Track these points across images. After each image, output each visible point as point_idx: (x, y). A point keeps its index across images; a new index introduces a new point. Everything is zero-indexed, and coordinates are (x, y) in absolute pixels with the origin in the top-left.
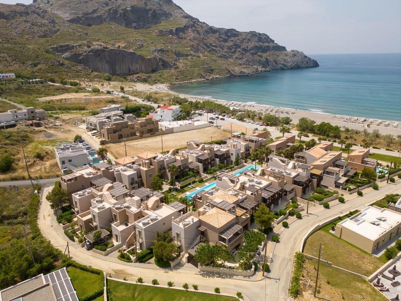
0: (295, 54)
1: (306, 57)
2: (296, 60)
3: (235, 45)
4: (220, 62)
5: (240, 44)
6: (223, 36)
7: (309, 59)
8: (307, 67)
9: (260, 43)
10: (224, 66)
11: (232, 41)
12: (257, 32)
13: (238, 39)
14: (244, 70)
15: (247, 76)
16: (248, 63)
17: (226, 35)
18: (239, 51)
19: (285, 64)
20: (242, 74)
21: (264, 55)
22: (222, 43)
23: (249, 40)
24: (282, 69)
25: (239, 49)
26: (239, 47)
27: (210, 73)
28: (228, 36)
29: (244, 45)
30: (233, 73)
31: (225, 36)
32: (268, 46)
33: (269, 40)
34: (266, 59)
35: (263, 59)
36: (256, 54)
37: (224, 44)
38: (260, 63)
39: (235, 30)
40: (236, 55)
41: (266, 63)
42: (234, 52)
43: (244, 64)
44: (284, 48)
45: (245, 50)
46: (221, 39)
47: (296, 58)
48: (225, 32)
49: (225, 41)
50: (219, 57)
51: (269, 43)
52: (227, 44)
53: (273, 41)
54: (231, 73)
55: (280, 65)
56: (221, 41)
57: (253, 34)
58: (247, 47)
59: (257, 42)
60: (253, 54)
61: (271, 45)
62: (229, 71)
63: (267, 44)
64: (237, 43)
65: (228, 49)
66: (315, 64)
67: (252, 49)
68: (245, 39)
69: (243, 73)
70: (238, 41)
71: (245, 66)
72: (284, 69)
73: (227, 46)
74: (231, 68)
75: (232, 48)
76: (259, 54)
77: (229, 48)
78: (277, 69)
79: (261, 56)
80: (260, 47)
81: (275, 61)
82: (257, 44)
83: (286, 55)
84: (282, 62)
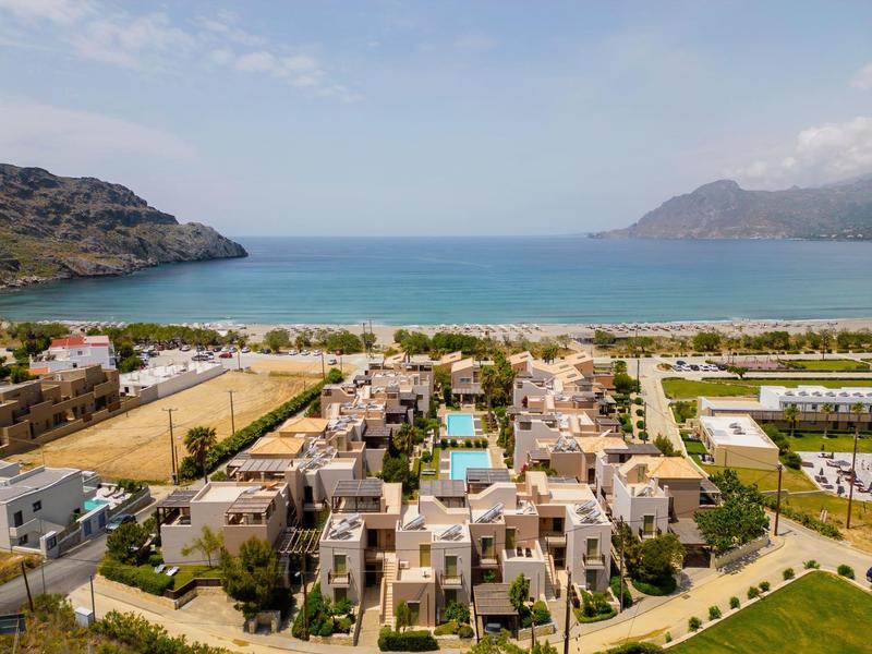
0: (198, 231)
1: (220, 237)
2: (203, 244)
3: (53, 205)
4: (29, 243)
5: (66, 204)
6: (17, 183)
7: (228, 241)
8: (227, 258)
9: (116, 205)
10: (46, 254)
11: (45, 195)
12: (102, 180)
13: (60, 193)
14: (103, 263)
15: (115, 275)
16: (105, 249)
17: (24, 181)
18: (68, 221)
19: (183, 250)
20: (101, 273)
21: (133, 231)
22: (17, 199)
23: (88, 196)
24: (179, 261)
25: (67, 217)
26: (68, 211)
27: (11, 270)
28: (31, 184)
29: (79, 208)
30: (74, 269)
31: (23, 183)
32: (135, 213)
33: (134, 200)
34: (140, 239)
35: (132, 240)
36: (112, 227)
37: (23, 202)
38: (126, 246)
39: (47, 172)
40: (63, 229)
41: (141, 249)
42: (56, 222)
43: (95, 250)
44: (171, 219)
45: (84, 219)
46: (13, 191)
47: (200, 240)
48: (21, 174)
49: (26, 195)
50: (19, 233)
51: (135, 205)
52: (31, 202)
53: (144, 203)
54: (70, 271)
55: (173, 254)
56: (14, 194)
57: (96, 185)
58: (88, 212)
59: (109, 202)
60: (106, 229)
61: (141, 209)
62: (65, 266)
63: (132, 208)
64: (59, 202)
65: (36, 213)
66: (240, 253)
67: (101, 216)
68: (76, 194)
69: (104, 270)
70: (61, 198)
71: (98, 254)
72: (182, 260)
73: (34, 208)
74: (66, 258)
75: (49, 212)
76: (118, 228)
77: (40, 212)
78: (168, 262)
79: (125, 233)
80: (119, 214)
81: (160, 245)
82: (109, 207)
83: (181, 233)
84: (177, 247)
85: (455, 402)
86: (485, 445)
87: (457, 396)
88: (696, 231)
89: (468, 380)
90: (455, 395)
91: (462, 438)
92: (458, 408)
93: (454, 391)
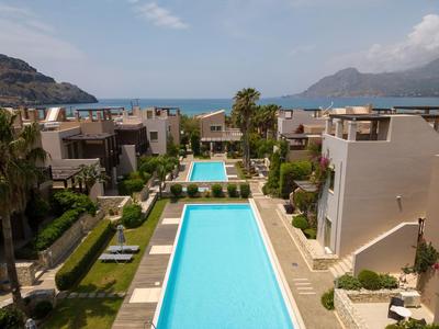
0: (67, 87)
1: (81, 91)
2: (71, 94)
7: (86, 94)
9: (16, 70)
19: (58, 97)
21: (26, 85)
33: (29, 68)
34: (31, 90)
36: (13, 83)
38: (22, 93)
41: (32, 95)
44: (52, 80)
47: (70, 92)
51: (29, 71)
53: (35, 70)
59: (12, 68)
60: (10, 83)
61: (32, 73)
63: (27, 73)
66: (93, 100)
67: (7, 76)
71: (1, 96)
76: (18, 83)
79: (23, 87)
80: (19, 76)
81: (44, 93)
82: (12, 71)
83: (57, 88)
84: (54, 95)
85: (204, 150)
86: (245, 194)
87: (207, 143)
88: (336, 94)
89: (219, 128)
90: (203, 143)
91: (208, 184)
92: (208, 157)
93: (203, 139)
